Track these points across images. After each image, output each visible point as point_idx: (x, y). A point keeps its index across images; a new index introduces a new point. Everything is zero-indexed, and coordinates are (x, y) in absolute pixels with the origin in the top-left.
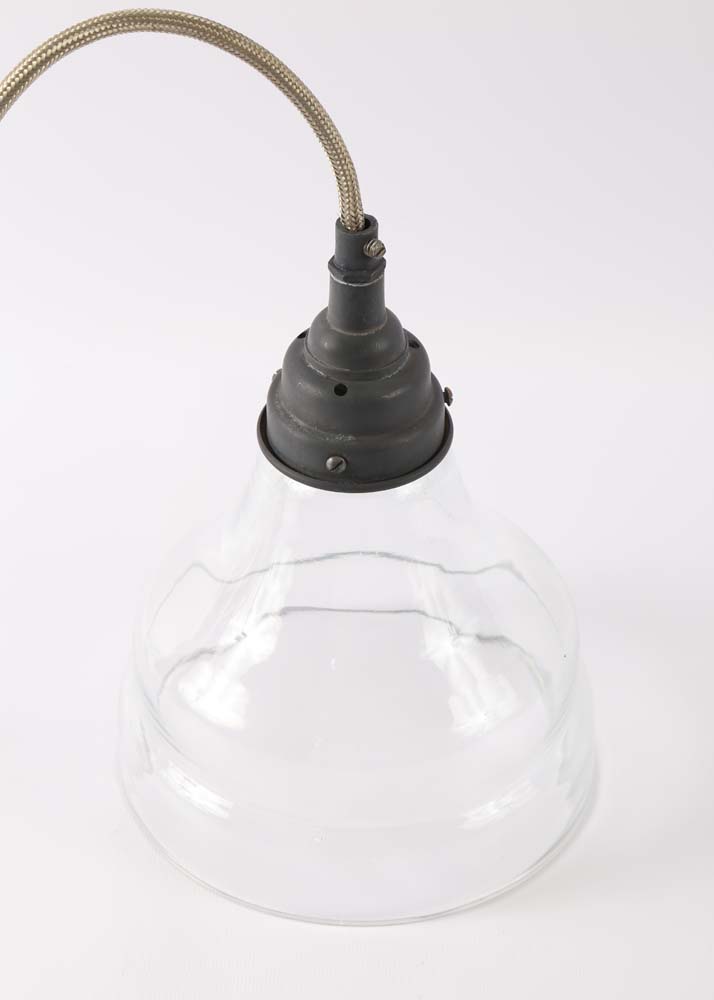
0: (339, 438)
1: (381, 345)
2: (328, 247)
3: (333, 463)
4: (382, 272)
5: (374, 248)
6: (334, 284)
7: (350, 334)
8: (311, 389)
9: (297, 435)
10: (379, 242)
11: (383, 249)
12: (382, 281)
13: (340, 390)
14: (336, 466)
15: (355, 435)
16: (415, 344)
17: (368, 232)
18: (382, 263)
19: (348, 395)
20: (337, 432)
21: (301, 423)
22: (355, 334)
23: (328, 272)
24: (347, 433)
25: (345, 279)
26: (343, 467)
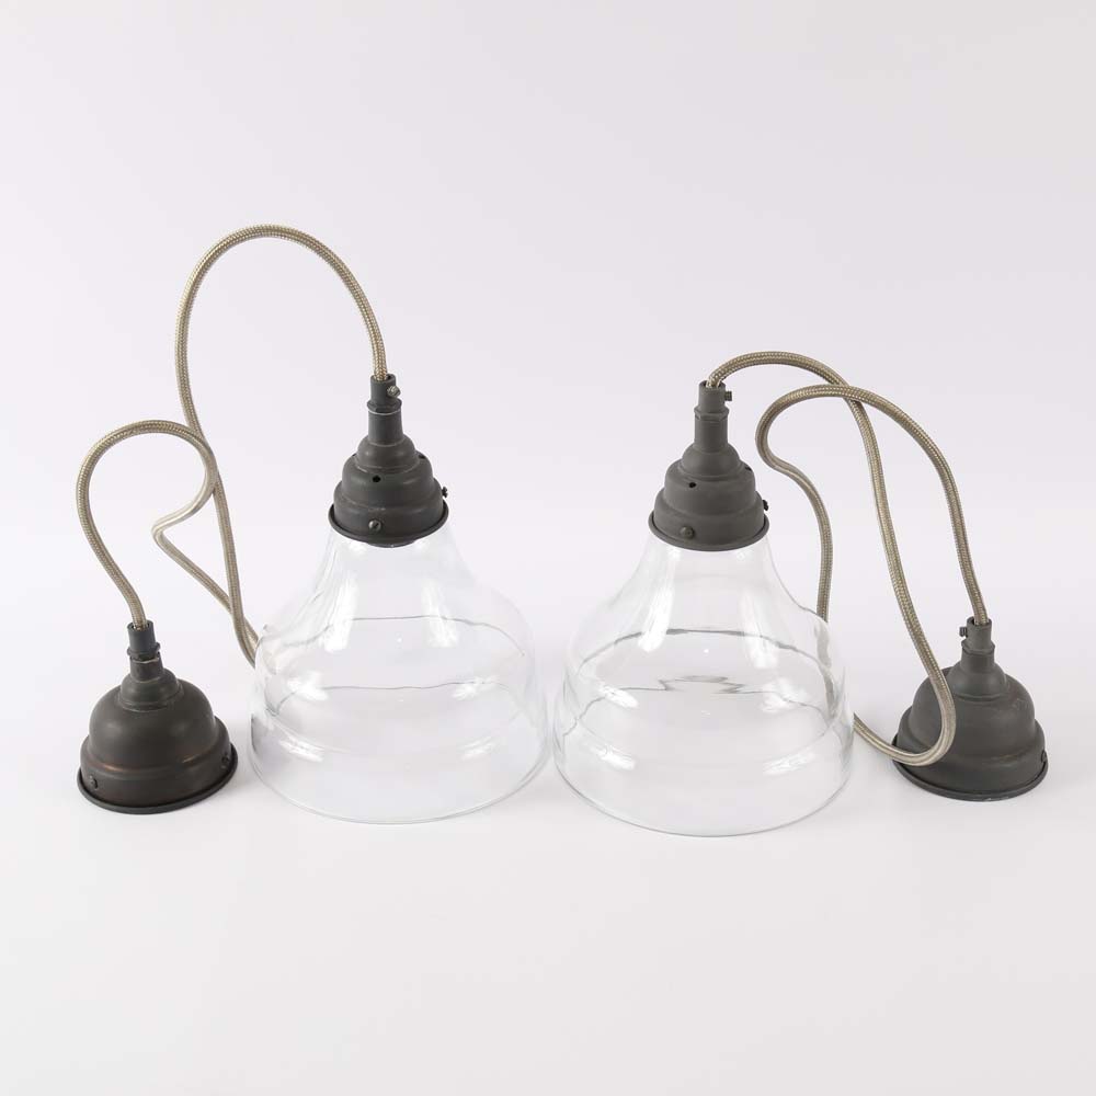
0: (376, 509)
1: (401, 453)
2: (367, 394)
3: (373, 524)
4: (399, 408)
5: (392, 389)
6: (370, 414)
7: (382, 446)
8: (360, 482)
9: (351, 510)
10: (397, 387)
11: (398, 392)
12: (399, 412)
13: (376, 479)
14: (375, 526)
15: (385, 507)
16: (423, 457)
17: (390, 382)
18: (399, 402)
19: (380, 482)
20: (375, 505)
21: (354, 503)
22: (385, 446)
23: (368, 408)
24: (381, 507)
25: (377, 411)
26: (379, 526)
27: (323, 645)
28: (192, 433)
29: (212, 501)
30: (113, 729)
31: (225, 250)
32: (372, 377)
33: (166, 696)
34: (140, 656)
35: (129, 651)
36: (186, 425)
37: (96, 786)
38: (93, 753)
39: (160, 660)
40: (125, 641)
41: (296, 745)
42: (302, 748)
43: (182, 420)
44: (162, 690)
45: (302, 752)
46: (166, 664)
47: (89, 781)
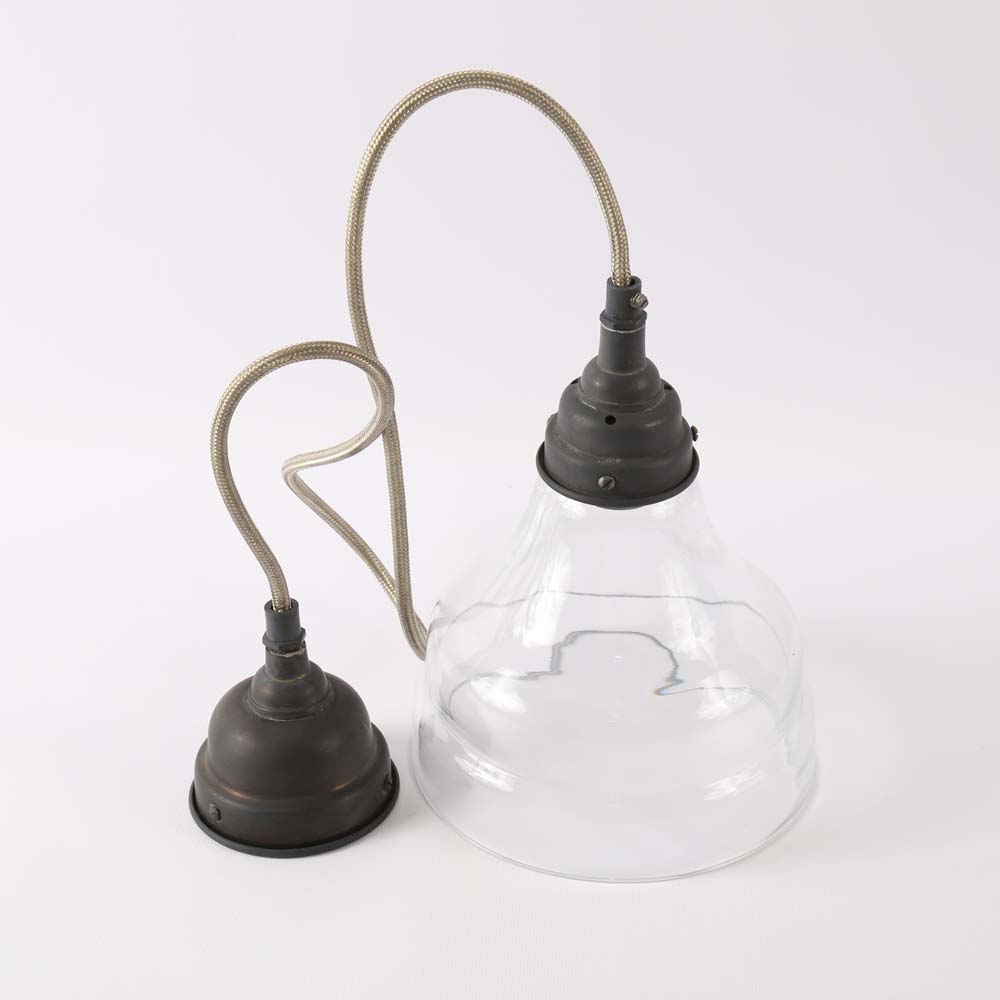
0: (609, 461)
1: (642, 385)
2: (600, 301)
3: (604, 481)
4: (644, 322)
5: (638, 301)
6: (604, 331)
7: (618, 374)
8: (585, 422)
9: (573, 460)
10: (643, 295)
11: (646, 302)
12: (644, 329)
13: (610, 420)
14: (607, 484)
15: (621, 458)
16: (668, 387)
17: (634, 287)
18: (644, 315)
19: (615, 424)
20: (607, 456)
21: (576, 450)
22: (622, 375)
23: (600, 322)
24: (615, 457)
25: (614, 328)
26: (612, 485)
27: (521, 636)
28: (362, 354)
29: (379, 442)
30: (241, 741)
31: (419, 106)
32: (610, 279)
33: (314, 701)
34: (280, 647)
35: (265, 639)
36: (354, 344)
37: (219, 818)
38: (211, 769)
39: (306, 651)
40: (260, 625)
41: (478, 765)
42: (485, 771)
43: (350, 338)
44: (308, 691)
45: (485, 777)
46: (313, 656)
47: (210, 811)
